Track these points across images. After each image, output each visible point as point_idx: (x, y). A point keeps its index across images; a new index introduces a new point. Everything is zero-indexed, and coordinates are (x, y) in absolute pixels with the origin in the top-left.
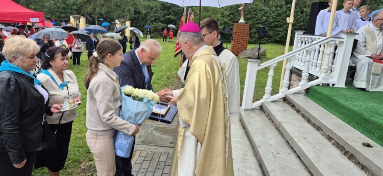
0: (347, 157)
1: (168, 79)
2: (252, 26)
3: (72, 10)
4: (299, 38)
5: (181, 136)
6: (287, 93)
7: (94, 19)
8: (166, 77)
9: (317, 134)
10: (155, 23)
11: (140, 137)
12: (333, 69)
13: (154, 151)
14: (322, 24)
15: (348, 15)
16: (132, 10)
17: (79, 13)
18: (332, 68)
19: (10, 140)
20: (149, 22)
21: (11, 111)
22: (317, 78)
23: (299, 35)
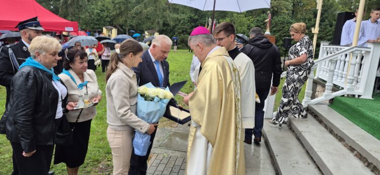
0: (370, 170)
1: (191, 87)
2: (279, 38)
3: (105, 21)
4: (325, 49)
5: (192, 136)
6: (309, 103)
7: (126, 30)
8: (189, 86)
9: (339, 145)
10: (182, 35)
11: (158, 141)
12: (359, 80)
13: (171, 155)
14: (349, 34)
15: (375, 25)
16: (161, 23)
17: (112, 25)
18: (358, 78)
19: (23, 129)
20: (176, 33)
21: (27, 103)
22: (343, 88)
23: (324, 45)
